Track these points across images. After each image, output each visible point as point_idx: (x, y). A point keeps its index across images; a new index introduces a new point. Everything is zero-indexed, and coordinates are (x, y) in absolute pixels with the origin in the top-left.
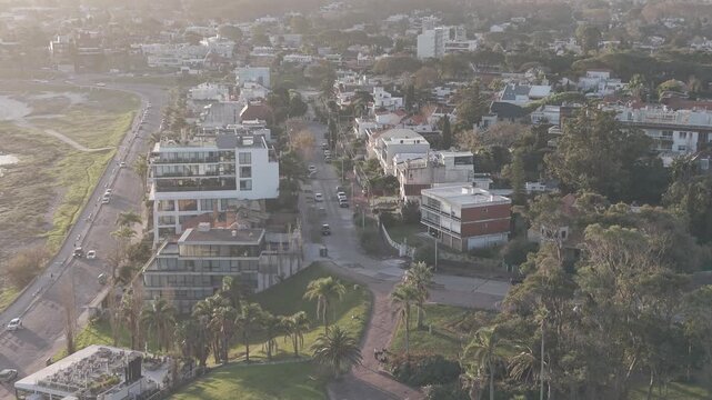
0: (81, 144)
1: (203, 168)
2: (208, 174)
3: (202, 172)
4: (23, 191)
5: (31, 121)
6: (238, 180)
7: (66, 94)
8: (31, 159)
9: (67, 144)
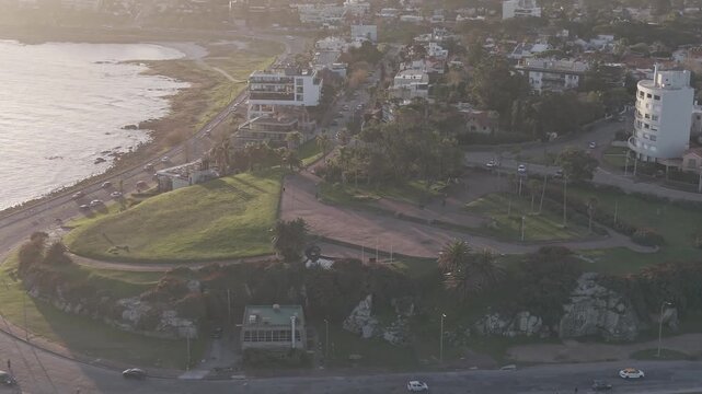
0: (234, 77)
1: (277, 87)
2: (279, 90)
3: (276, 89)
4: (187, 104)
5: (206, 61)
6: (296, 94)
7: (235, 42)
8: (198, 85)
9: (225, 78)
